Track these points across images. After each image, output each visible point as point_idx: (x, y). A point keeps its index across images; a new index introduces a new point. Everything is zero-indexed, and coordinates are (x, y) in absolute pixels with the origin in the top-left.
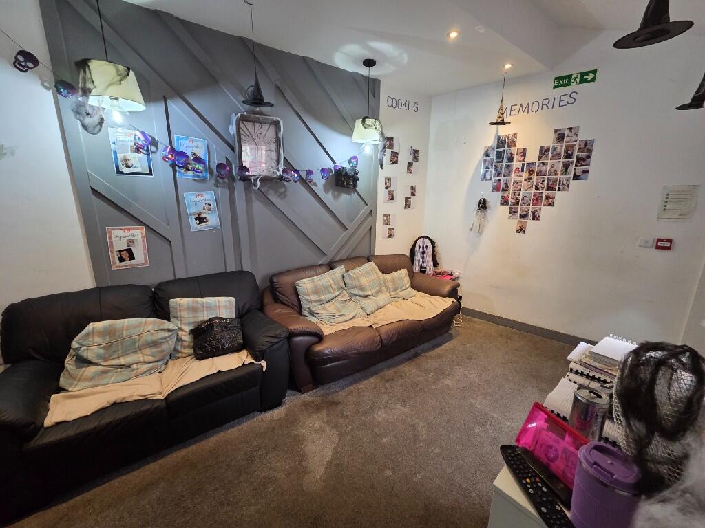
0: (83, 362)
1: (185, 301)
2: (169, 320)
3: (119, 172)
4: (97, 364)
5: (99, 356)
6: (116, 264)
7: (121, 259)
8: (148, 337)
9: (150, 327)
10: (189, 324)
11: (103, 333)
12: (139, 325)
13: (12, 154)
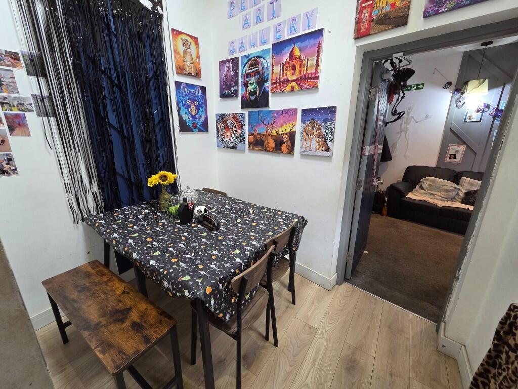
0: (422, 188)
1: (468, 179)
2: (458, 185)
3: (465, 121)
4: (425, 190)
5: (426, 187)
6: (447, 159)
7: (450, 158)
8: (446, 188)
9: (448, 184)
10: (466, 190)
11: (431, 181)
12: (445, 183)
13: (430, 117)
